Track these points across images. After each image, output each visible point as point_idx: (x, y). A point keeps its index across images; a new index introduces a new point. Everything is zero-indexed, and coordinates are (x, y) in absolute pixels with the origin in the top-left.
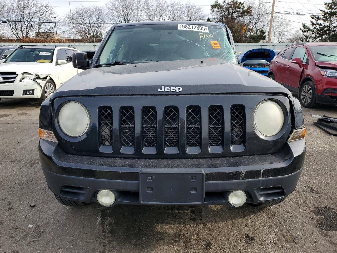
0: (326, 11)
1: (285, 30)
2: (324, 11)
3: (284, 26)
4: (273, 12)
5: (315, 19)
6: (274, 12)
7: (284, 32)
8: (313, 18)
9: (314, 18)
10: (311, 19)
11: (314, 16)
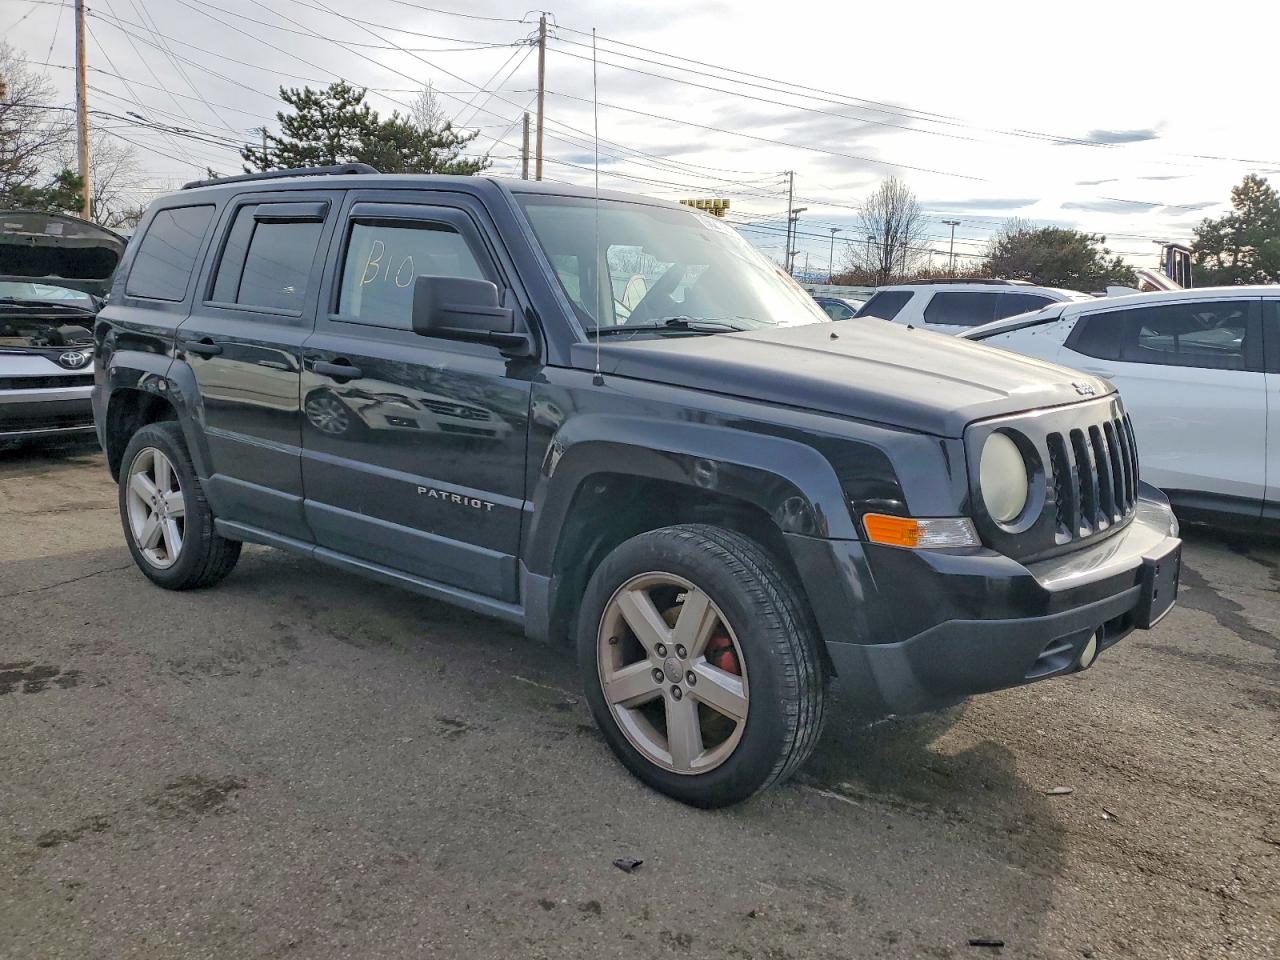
0: (287, 140)
1: (116, 180)
2: (280, 142)
3: (111, 164)
4: (84, 107)
5: (255, 162)
6: (88, 109)
7: (114, 189)
8: (247, 158)
9: (253, 158)
10: (243, 159)
11: (249, 150)
